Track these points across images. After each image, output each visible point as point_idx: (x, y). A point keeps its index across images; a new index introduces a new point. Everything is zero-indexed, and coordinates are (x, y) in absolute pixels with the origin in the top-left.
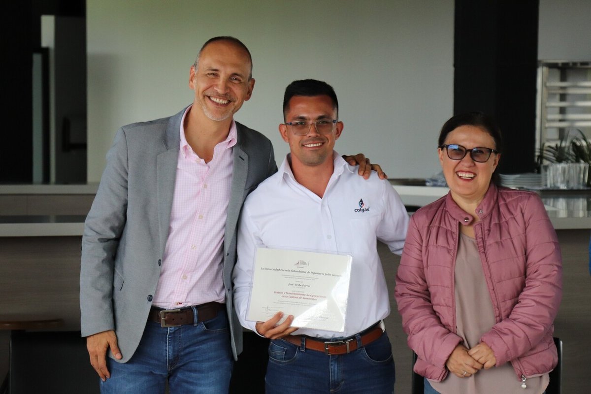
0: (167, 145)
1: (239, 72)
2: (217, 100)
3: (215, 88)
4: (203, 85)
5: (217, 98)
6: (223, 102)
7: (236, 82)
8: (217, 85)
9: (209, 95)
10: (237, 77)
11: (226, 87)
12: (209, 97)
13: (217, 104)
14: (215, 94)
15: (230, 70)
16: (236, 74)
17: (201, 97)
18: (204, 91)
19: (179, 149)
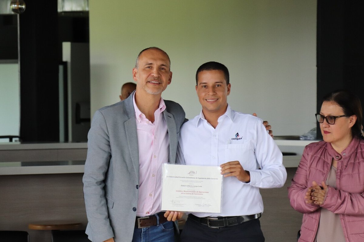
0: (128, 116)
1: (164, 64)
2: (154, 82)
3: (152, 75)
4: (144, 76)
5: (153, 81)
6: (158, 82)
7: (163, 71)
8: (153, 73)
9: (149, 81)
10: (163, 67)
11: (159, 74)
12: (149, 82)
13: (154, 83)
14: (153, 78)
15: (159, 63)
16: (163, 65)
17: (144, 83)
18: (146, 79)
19: (135, 117)
